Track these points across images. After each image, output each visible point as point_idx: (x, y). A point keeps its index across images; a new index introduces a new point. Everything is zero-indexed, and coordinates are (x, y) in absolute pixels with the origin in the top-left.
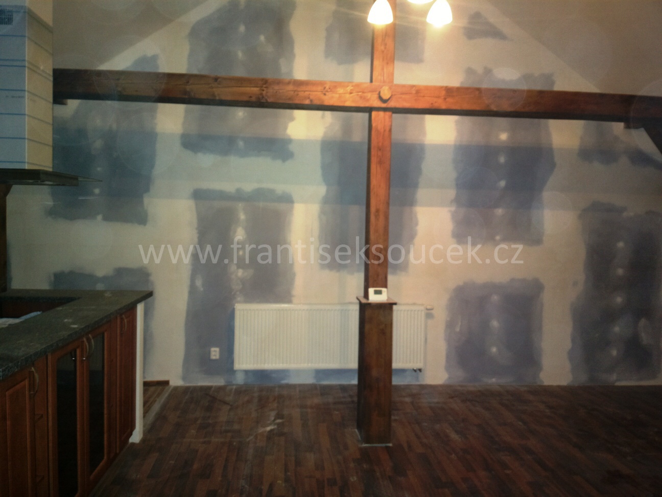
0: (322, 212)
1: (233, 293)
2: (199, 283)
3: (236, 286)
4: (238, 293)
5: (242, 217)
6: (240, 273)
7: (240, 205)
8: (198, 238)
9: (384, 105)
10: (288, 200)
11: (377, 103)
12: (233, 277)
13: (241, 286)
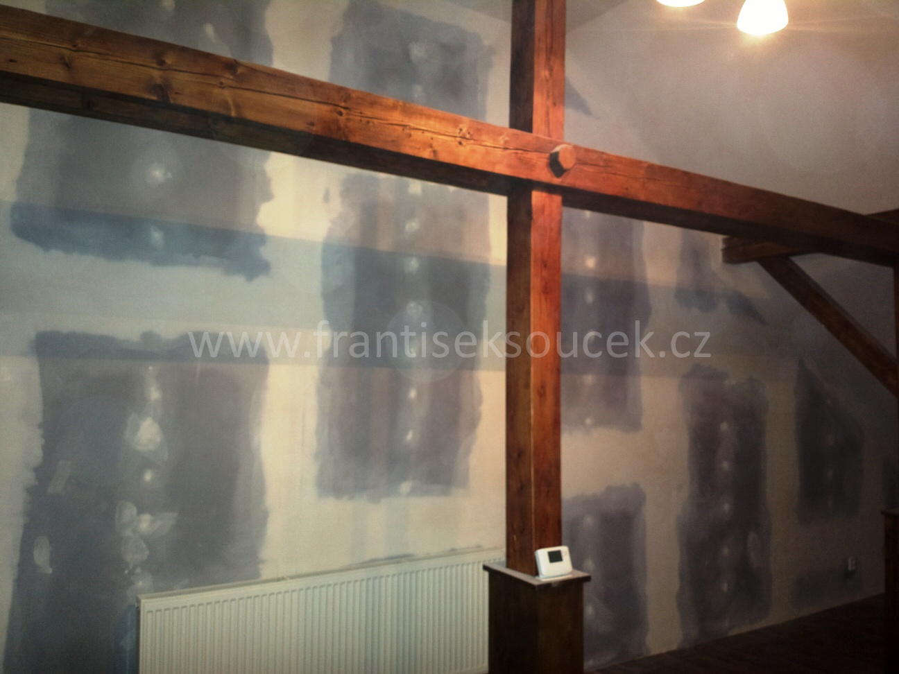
1: (126, 572)
2: (42, 556)
3: (134, 555)
4: (138, 570)
5: (154, 394)
6: (145, 523)
7: (151, 369)
8: (44, 448)
9: (556, 181)
11: (544, 175)
12: (128, 533)
13: (147, 553)
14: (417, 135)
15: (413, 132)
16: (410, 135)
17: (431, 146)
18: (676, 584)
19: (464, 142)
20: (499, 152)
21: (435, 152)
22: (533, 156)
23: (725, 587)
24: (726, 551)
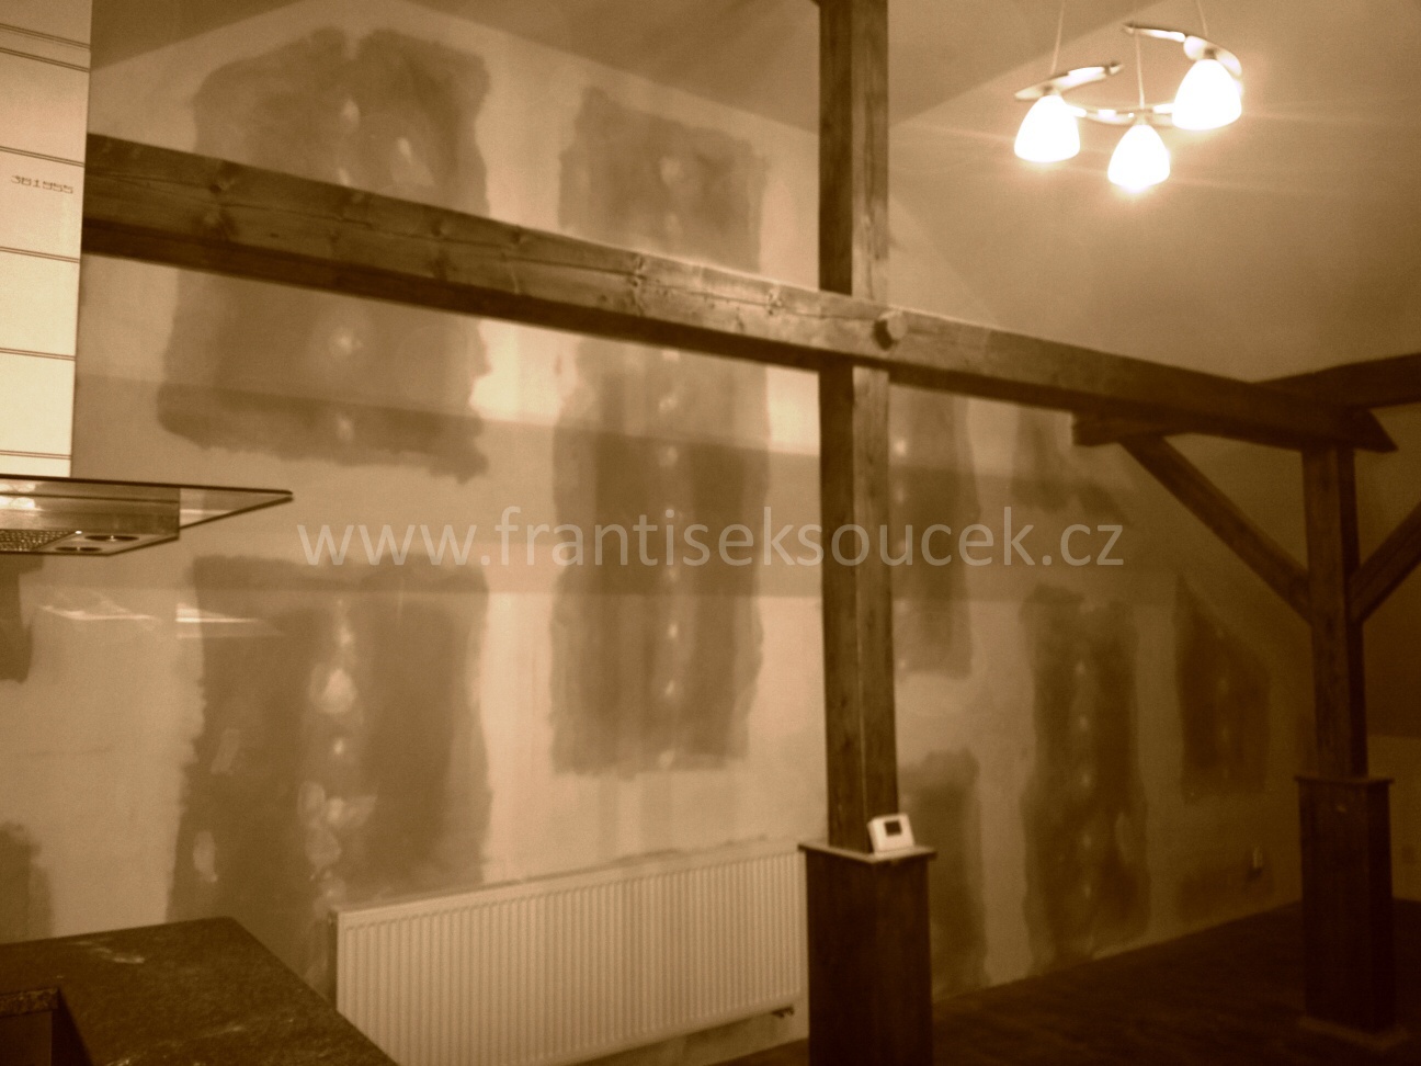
0: (560, 617)
1: (312, 877)
2: (204, 858)
3: (322, 854)
4: (328, 875)
5: (345, 637)
6: (336, 810)
7: (341, 603)
8: (207, 712)
9: (883, 355)
10: (470, 582)
11: (870, 349)
12: (314, 824)
13: (338, 852)
14: (721, 306)
15: (717, 303)
16: (713, 306)
17: (737, 318)
18: (1022, 886)
19: (775, 311)
20: (816, 323)
21: (741, 325)
22: (855, 325)
23: (1087, 891)
24: (1087, 841)
